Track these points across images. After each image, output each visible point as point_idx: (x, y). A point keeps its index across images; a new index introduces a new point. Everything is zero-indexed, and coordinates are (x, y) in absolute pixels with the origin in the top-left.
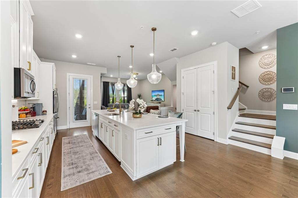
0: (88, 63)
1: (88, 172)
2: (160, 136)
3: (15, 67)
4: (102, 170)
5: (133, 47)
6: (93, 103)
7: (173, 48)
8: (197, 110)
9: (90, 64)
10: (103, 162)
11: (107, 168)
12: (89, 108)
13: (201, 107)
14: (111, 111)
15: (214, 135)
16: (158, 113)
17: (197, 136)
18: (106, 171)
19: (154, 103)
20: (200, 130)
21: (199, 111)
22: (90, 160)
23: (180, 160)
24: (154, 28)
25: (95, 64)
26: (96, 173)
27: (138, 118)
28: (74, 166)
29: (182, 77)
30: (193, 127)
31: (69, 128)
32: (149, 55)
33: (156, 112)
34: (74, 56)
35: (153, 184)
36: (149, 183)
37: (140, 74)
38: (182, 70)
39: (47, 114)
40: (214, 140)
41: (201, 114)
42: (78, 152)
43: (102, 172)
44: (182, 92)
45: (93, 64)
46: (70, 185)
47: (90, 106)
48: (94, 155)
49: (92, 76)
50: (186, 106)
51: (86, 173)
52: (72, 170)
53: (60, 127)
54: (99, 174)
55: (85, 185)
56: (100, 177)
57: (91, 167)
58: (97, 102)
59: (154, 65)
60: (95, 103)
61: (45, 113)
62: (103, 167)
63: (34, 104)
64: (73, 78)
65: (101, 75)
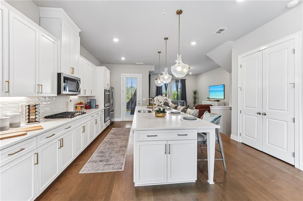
0: (137, 63)
1: (107, 163)
2: (169, 142)
3: (58, 72)
4: (118, 165)
5: (167, 38)
6: (142, 100)
7: (219, 29)
8: (261, 113)
9: (139, 63)
10: (124, 158)
11: (122, 164)
12: (139, 104)
13: (269, 109)
14: (149, 108)
15: (294, 156)
16: (194, 113)
17: (262, 152)
18: (120, 166)
19: (211, 101)
20: (267, 143)
21: (265, 115)
22: (116, 153)
23: (208, 181)
24: (179, 10)
25: (142, 63)
26: (111, 166)
27: (160, 118)
28: (102, 154)
29: (239, 66)
30: (256, 138)
31: (122, 121)
32: (191, 44)
33: (192, 112)
34: (123, 59)
35: (152, 198)
36: (149, 196)
37: (192, 68)
38: (239, 57)
39: (99, 107)
40: (294, 166)
41: (270, 120)
42: (113, 143)
43: (116, 167)
44: (239, 87)
45: (140, 63)
46: (87, 170)
47: (139, 102)
48: (122, 148)
49: (141, 75)
50: (246, 107)
51: (105, 163)
52: (98, 157)
53: (116, 119)
54: (113, 167)
55: (96, 174)
56: (111, 171)
57: (113, 159)
58: (145, 99)
59: (179, 55)
60: (144, 99)
61: (97, 107)
62: (120, 162)
63: (91, 100)
64: (126, 78)
65: (149, 72)
